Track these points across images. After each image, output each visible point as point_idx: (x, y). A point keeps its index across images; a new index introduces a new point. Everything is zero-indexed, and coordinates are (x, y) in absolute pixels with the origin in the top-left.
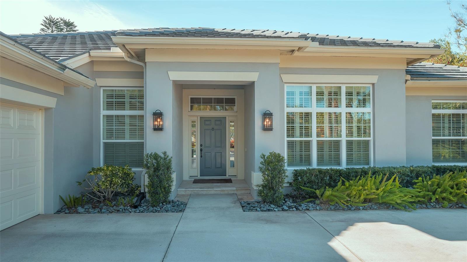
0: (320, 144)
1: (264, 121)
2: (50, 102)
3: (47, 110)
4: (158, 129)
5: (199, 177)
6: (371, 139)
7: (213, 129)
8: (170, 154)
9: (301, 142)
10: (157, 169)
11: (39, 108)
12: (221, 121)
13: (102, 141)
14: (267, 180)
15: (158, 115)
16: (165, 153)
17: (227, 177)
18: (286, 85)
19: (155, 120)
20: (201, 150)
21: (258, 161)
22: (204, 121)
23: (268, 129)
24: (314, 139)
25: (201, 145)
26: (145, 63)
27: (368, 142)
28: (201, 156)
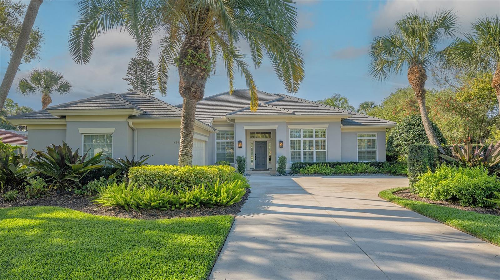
0: (305, 153)
1: (280, 144)
2: (206, 139)
3: (206, 141)
4: (240, 147)
5: (254, 169)
6: (326, 151)
7: (261, 147)
8: (245, 156)
9: (297, 152)
10: (241, 161)
11: (204, 141)
12: (265, 143)
13: (216, 152)
14: (280, 166)
15: (240, 142)
16: (243, 156)
17: (267, 169)
18: (290, 129)
19: (239, 144)
20: (255, 156)
21: (277, 159)
22: (257, 143)
23: (281, 147)
24: (302, 151)
25: (255, 154)
26: (235, 123)
27: (325, 152)
28: (255, 159)
